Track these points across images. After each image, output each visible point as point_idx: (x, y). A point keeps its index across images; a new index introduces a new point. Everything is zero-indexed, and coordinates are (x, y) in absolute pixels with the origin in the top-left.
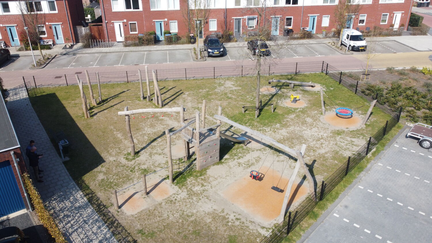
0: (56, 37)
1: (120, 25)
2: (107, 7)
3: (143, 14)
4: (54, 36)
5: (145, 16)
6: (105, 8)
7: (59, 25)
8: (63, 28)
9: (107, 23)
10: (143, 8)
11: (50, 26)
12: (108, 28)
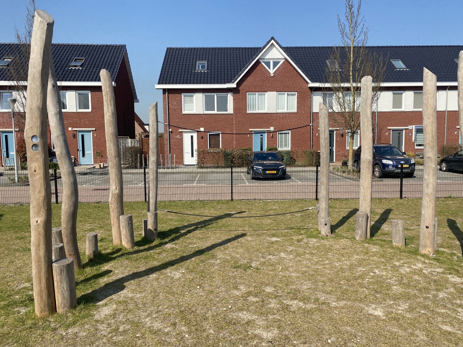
0: (81, 153)
1: (192, 137)
2: (175, 105)
3: (232, 120)
4: (78, 150)
5: (236, 121)
6: (171, 107)
7: (89, 131)
8: (96, 137)
9: (171, 132)
10: (235, 109)
11: (75, 133)
12: (171, 141)
